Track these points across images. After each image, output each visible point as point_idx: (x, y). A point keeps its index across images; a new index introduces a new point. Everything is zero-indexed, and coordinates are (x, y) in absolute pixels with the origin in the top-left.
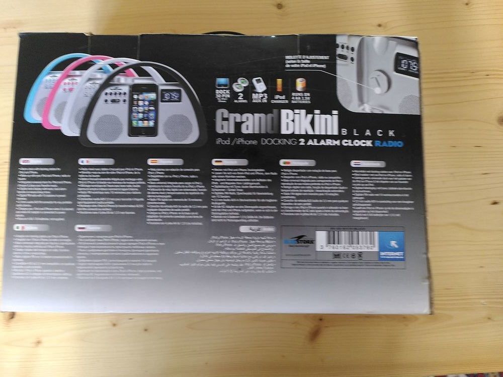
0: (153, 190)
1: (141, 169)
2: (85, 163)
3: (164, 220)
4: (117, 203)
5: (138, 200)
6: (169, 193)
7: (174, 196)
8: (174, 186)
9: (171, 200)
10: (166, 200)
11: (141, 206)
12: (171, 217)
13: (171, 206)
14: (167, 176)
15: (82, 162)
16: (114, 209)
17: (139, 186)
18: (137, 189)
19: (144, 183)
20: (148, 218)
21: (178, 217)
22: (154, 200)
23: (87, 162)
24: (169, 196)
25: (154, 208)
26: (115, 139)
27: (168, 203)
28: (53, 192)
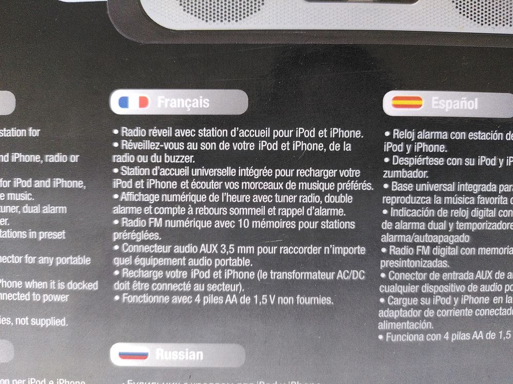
0: (404, 212)
1: (357, 134)
2: (134, 109)
3: (440, 325)
4: (260, 263)
5: (345, 251)
6: (460, 226)
7: (480, 239)
8: (483, 200)
9: (471, 251)
10: (454, 252)
11: (358, 275)
12: (468, 312)
13: (468, 276)
14: (456, 161)
15: (124, 102)
16: (251, 287)
17: (348, 199)
18: (340, 212)
19: (367, 186)
20: (382, 320)
21: (492, 312)
22: (407, 251)
23: (143, 102)
24: (465, 238)
25: (404, 283)
26: (249, 12)
27: (457, 263)
28: (18, 222)
